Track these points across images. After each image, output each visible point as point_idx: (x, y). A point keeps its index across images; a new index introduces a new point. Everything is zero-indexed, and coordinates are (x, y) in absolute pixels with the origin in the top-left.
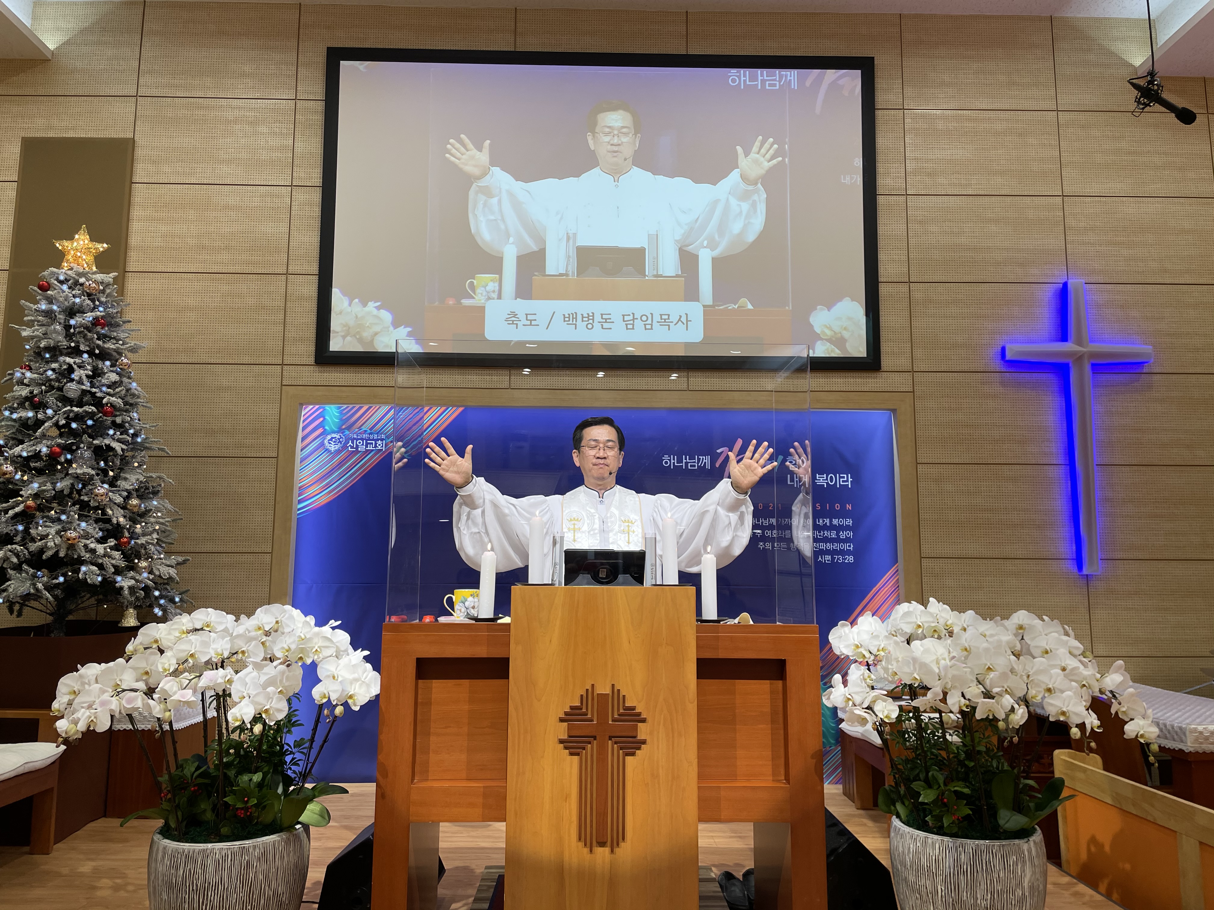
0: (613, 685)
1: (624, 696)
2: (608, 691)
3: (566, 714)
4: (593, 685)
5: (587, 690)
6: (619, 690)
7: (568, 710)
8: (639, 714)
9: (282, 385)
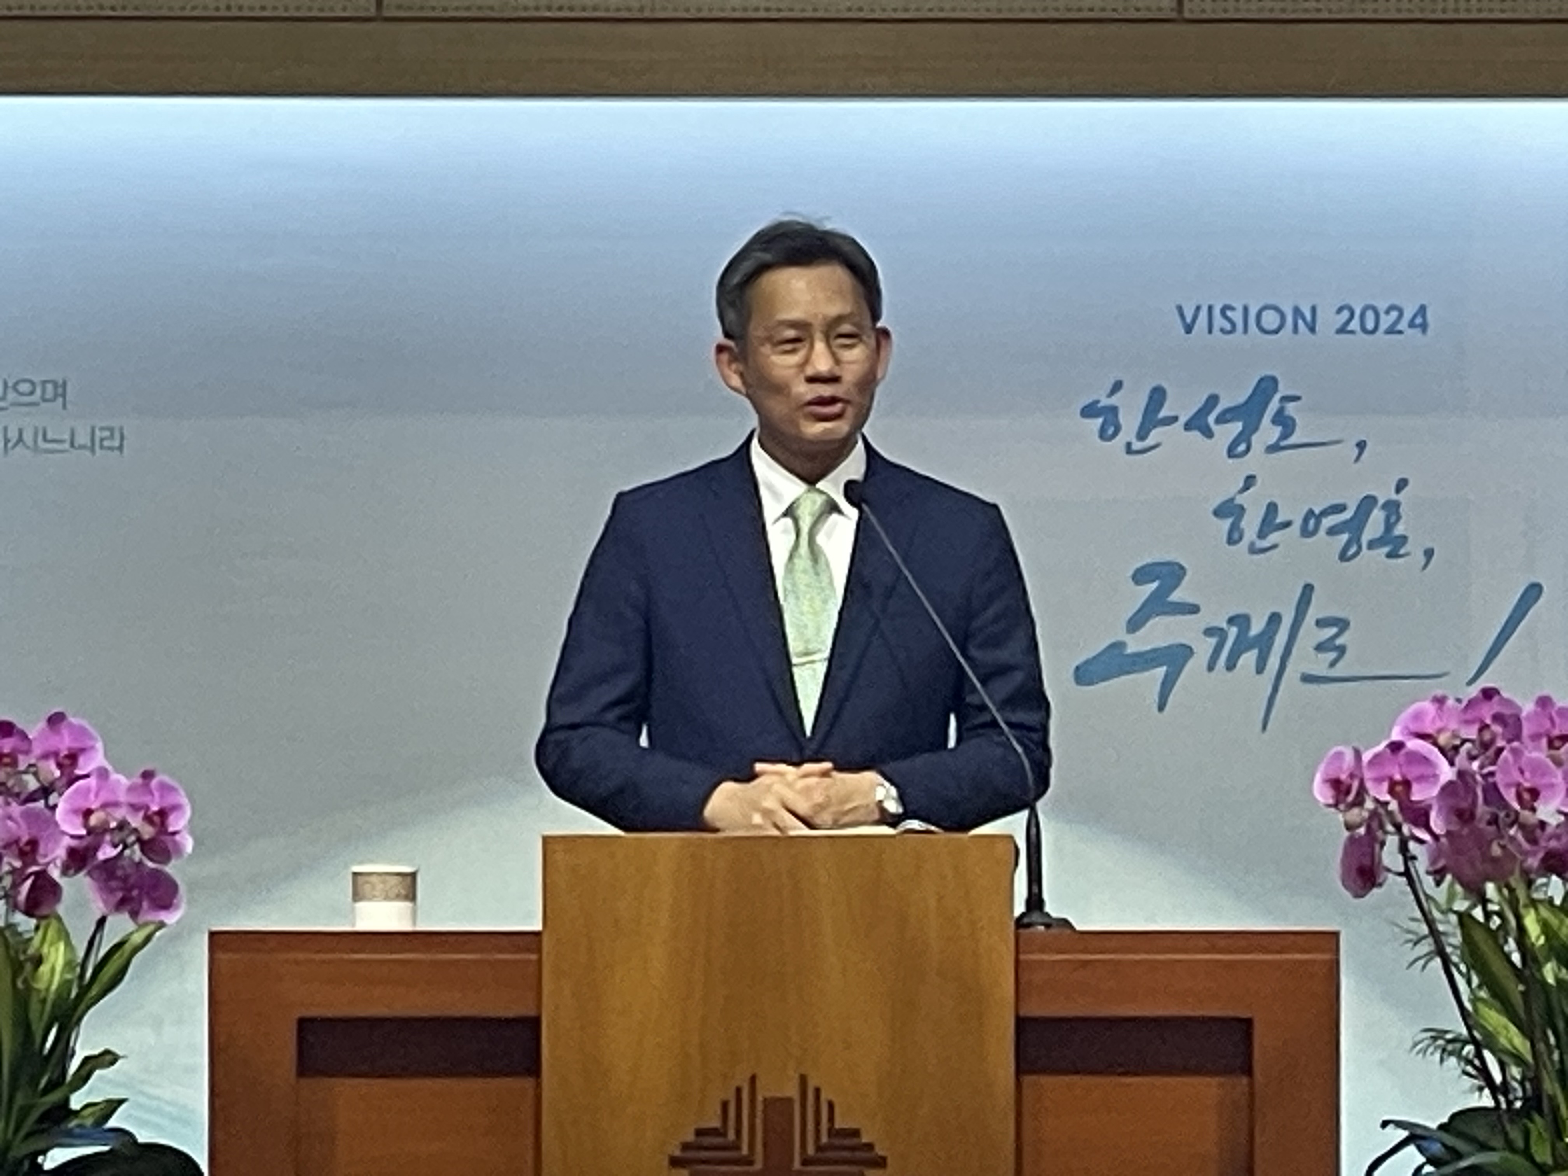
0: (803, 1080)
1: (831, 1106)
2: (792, 1091)
3: (686, 1147)
4: (753, 1079)
5: (739, 1090)
6: (817, 1091)
7: (690, 1137)
8: (870, 1147)
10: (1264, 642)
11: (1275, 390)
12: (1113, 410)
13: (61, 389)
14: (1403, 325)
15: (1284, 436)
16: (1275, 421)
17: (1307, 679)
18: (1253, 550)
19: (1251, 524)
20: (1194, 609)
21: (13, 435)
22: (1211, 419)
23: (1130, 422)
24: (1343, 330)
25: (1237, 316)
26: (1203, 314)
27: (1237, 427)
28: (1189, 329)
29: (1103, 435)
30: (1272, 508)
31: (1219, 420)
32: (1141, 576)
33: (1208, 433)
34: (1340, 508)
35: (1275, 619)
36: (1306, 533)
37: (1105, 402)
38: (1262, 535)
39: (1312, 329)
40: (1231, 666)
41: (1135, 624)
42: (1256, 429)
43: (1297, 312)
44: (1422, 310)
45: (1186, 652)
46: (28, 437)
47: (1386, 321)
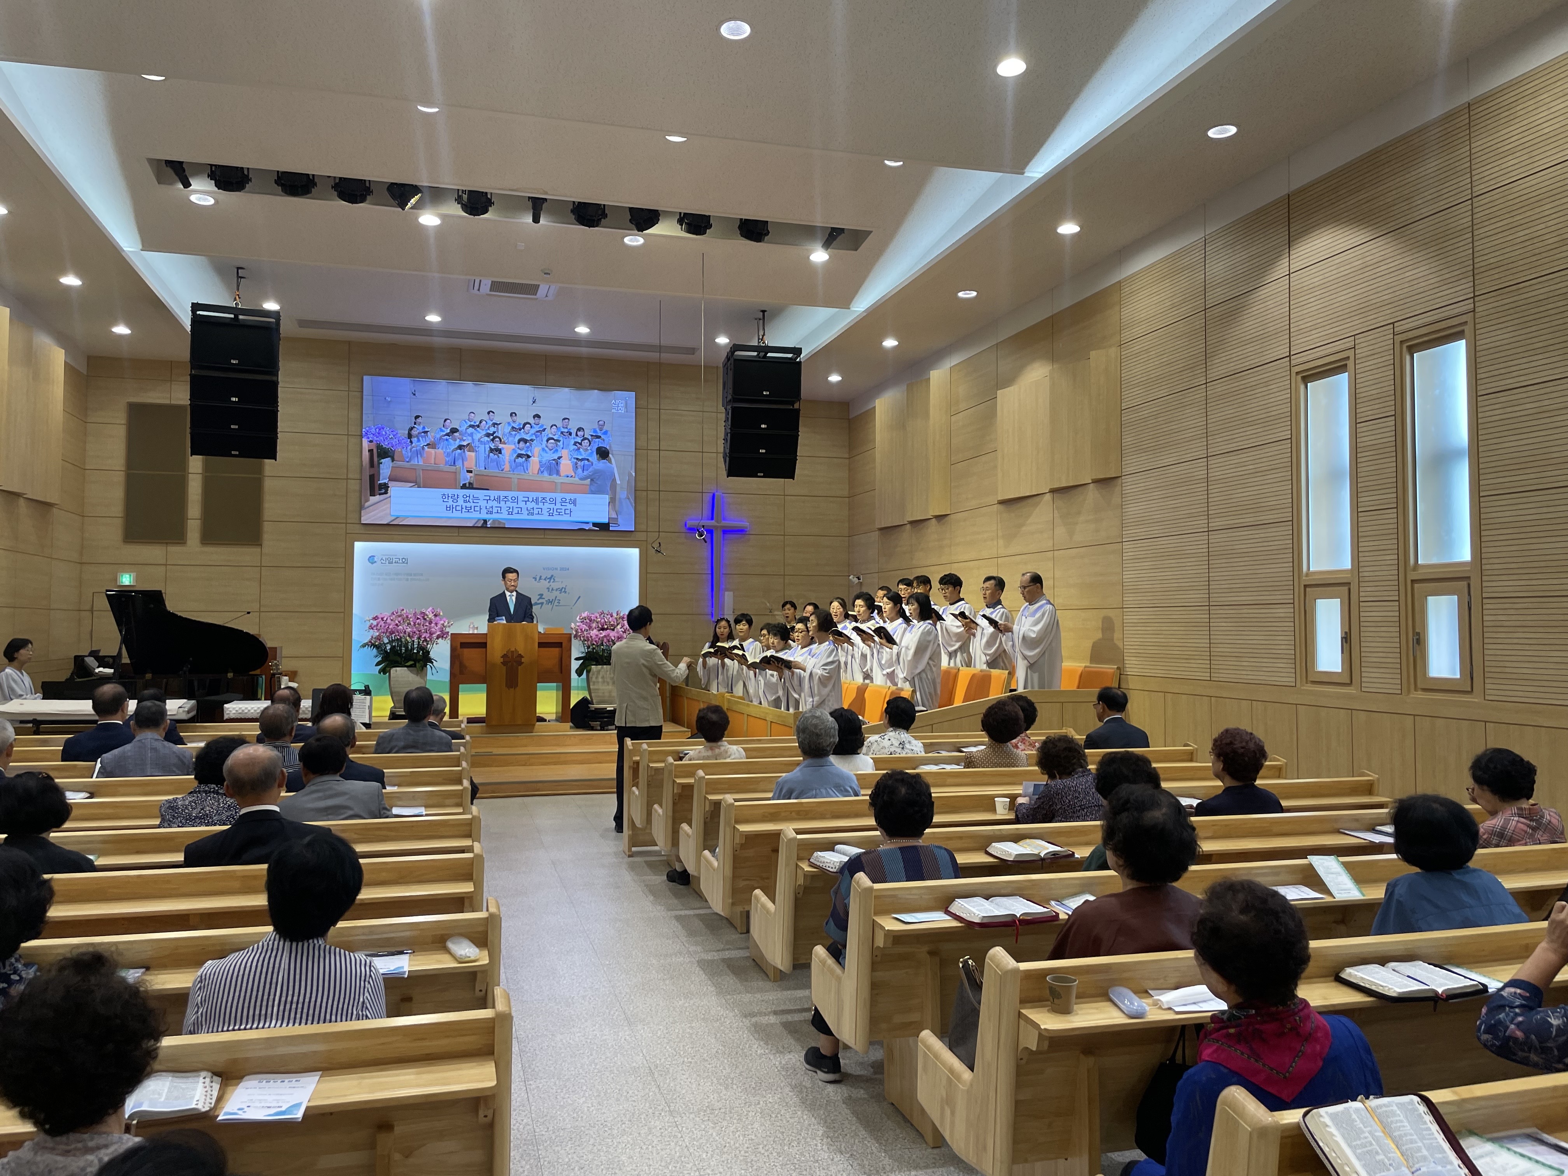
2: (514, 649)
3: (503, 655)
5: (508, 649)
6: (517, 649)
8: (522, 655)
9: (346, 533)
14: (566, 569)
23: (538, 579)
39: (555, 570)
43: (553, 568)
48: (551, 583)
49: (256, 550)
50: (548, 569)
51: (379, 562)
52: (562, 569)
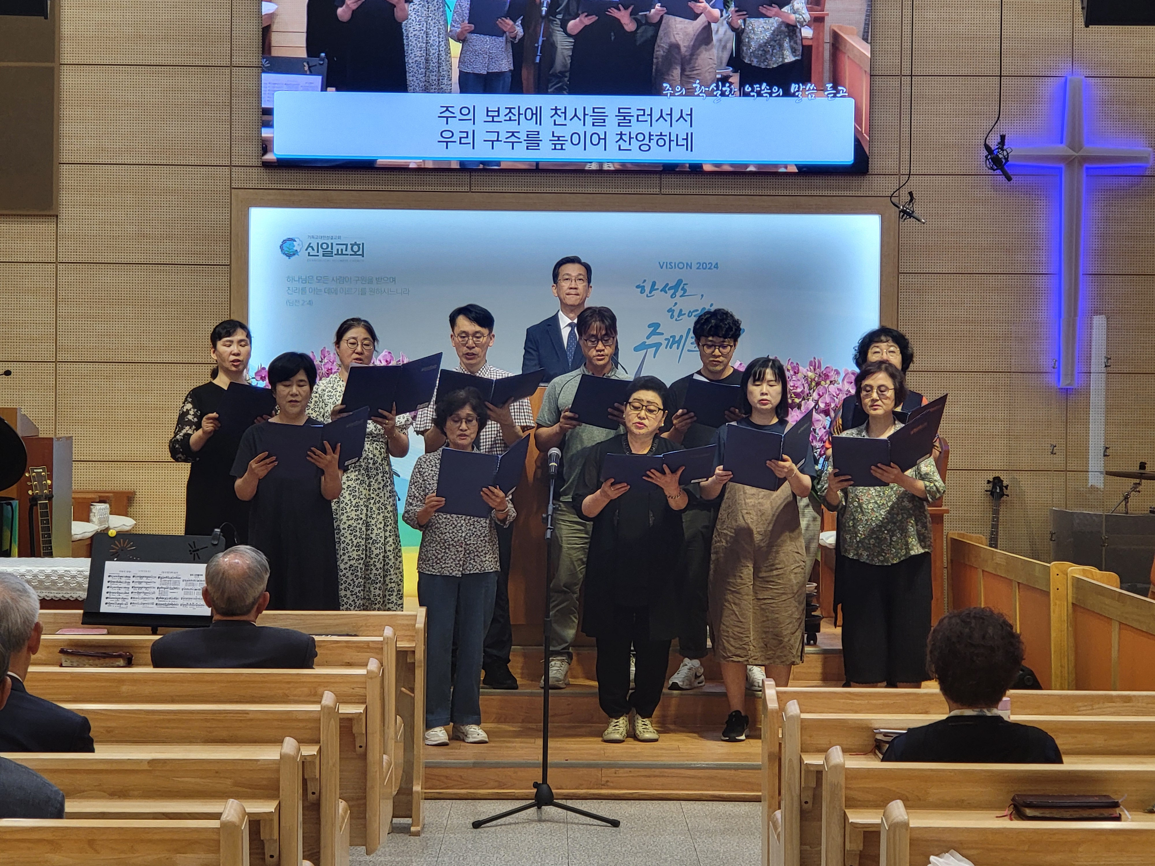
9: (231, 188)
10: (679, 342)
11: (682, 281)
12: (644, 286)
13: (394, 280)
14: (713, 267)
15: (684, 293)
16: (682, 290)
17: (689, 351)
18: (676, 320)
19: (676, 314)
20: (663, 334)
21: (383, 290)
22: (667, 289)
23: (647, 290)
24: (698, 268)
25: (673, 265)
26: (665, 264)
27: (672, 291)
28: (662, 268)
29: (641, 293)
30: (681, 310)
31: (669, 289)
32: (649, 326)
33: (666, 293)
34: (697, 310)
35: (681, 336)
36: (689, 316)
37: (642, 285)
38: (678, 317)
39: (691, 268)
40: (671, 348)
41: (648, 338)
42: (677, 291)
43: (687, 264)
44: (717, 264)
45: (661, 344)
46: (386, 291)
47: (708, 266)
48: (677, 299)
49: (46, 227)
50: (670, 265)
51: (303, 254)
52: (702, 266)
